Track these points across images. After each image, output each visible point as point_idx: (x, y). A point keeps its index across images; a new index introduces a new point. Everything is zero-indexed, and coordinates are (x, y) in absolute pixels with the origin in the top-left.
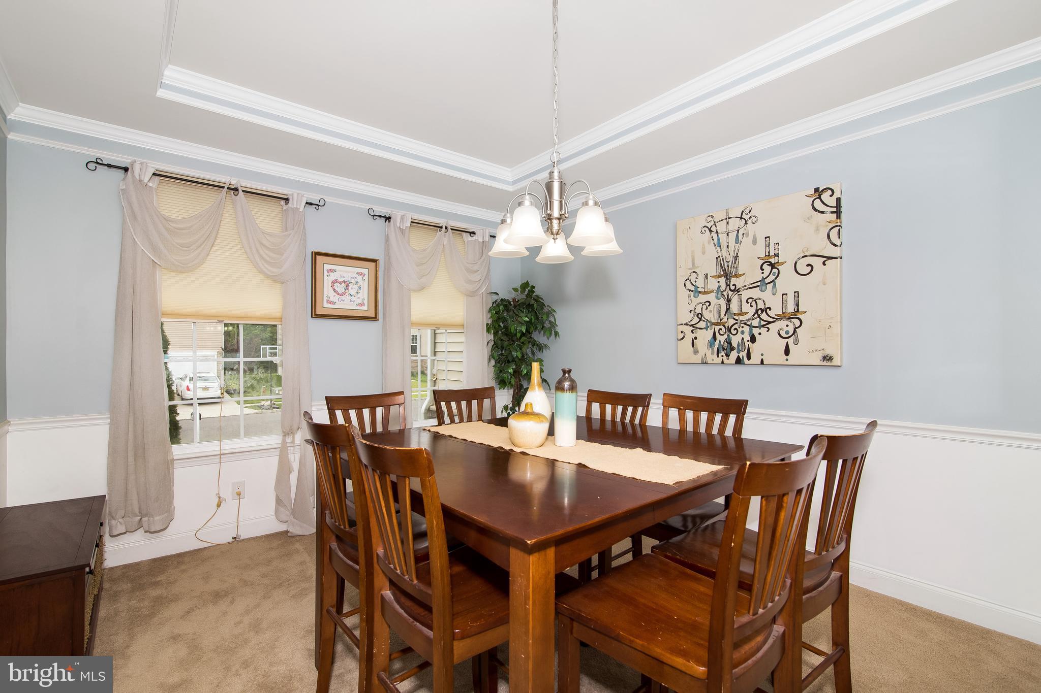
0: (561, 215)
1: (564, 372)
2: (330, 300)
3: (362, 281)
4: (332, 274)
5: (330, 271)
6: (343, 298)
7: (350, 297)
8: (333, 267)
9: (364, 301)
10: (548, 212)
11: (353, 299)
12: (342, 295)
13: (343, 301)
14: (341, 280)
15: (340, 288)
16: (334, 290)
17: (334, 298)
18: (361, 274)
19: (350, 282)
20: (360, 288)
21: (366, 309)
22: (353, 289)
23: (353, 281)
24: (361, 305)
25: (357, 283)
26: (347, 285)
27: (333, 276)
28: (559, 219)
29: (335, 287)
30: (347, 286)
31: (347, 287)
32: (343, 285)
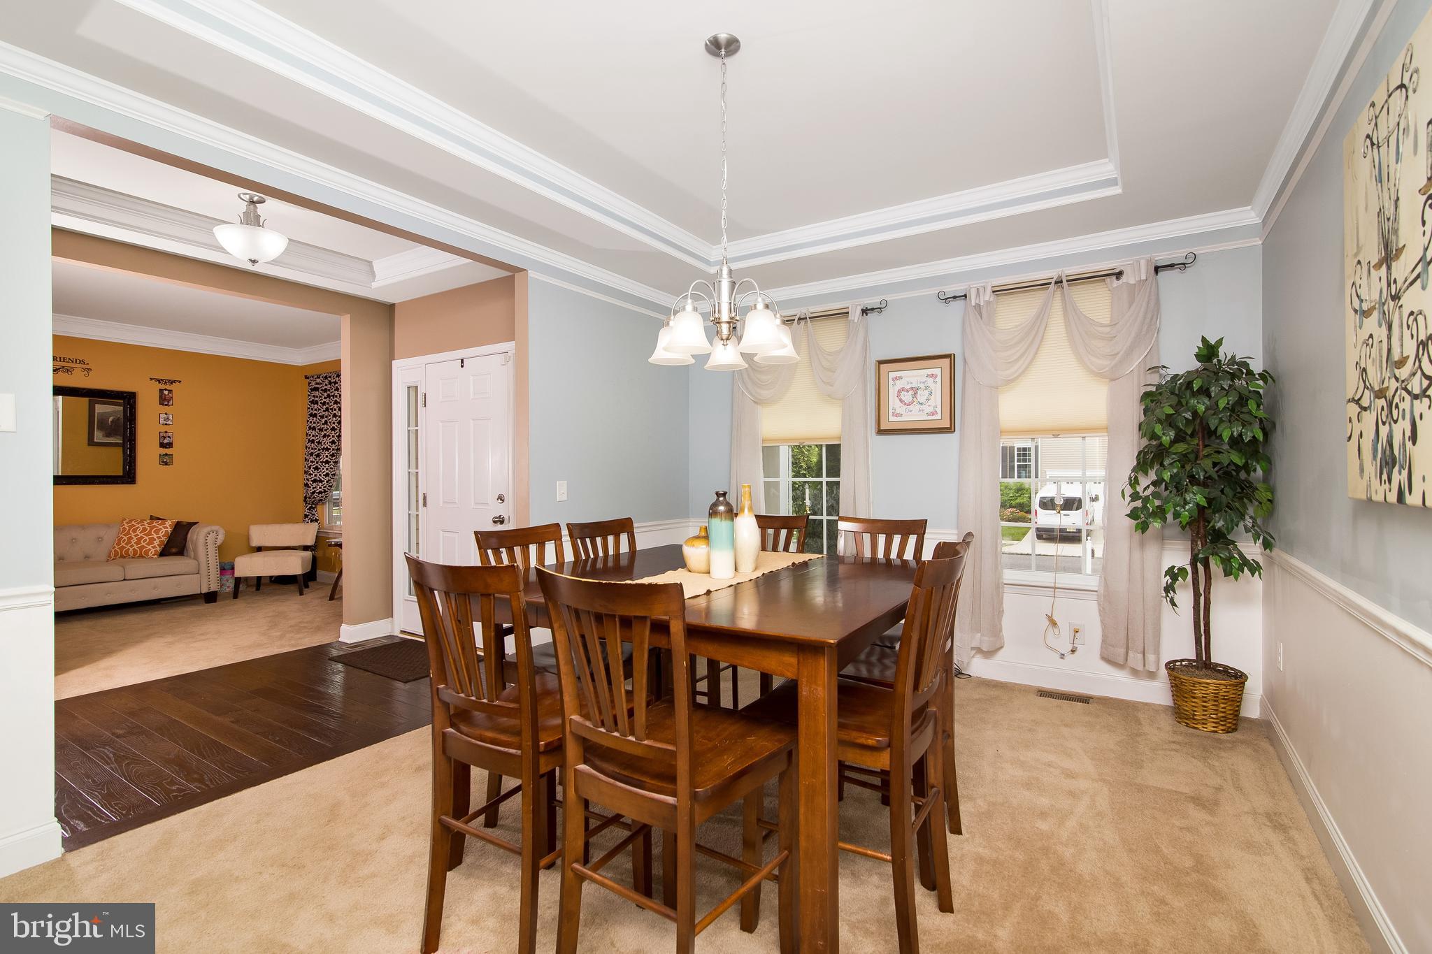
0: (731, 318)
1: (718, 494)
2: (899, 412)
3: (934, 385)
4: (897, 382)
5: (896, 378)
6: (911, 408)
7: (919, 406)
8: (898, 374)
9: (937, 409)
10: (717, 316)
11: (923, 407)
12: (909, 404)
13: (911, 411)
14: (908, 387)
15: (907, 397)
16: (901, 400)
17: (900, 408)
18: (932, 376)
19: (918, 388)
20: (931, 394)
21: (940, 419)
22: (922, 395)
23: (922, 386)
24: (933, 414)
25: (927, 388)
26: (915, 391)
27: (899, 384)
28: (729, 323)
29: (902, 397)
30: (915, 393)
31: (915, 395)
32: (911, 393)
